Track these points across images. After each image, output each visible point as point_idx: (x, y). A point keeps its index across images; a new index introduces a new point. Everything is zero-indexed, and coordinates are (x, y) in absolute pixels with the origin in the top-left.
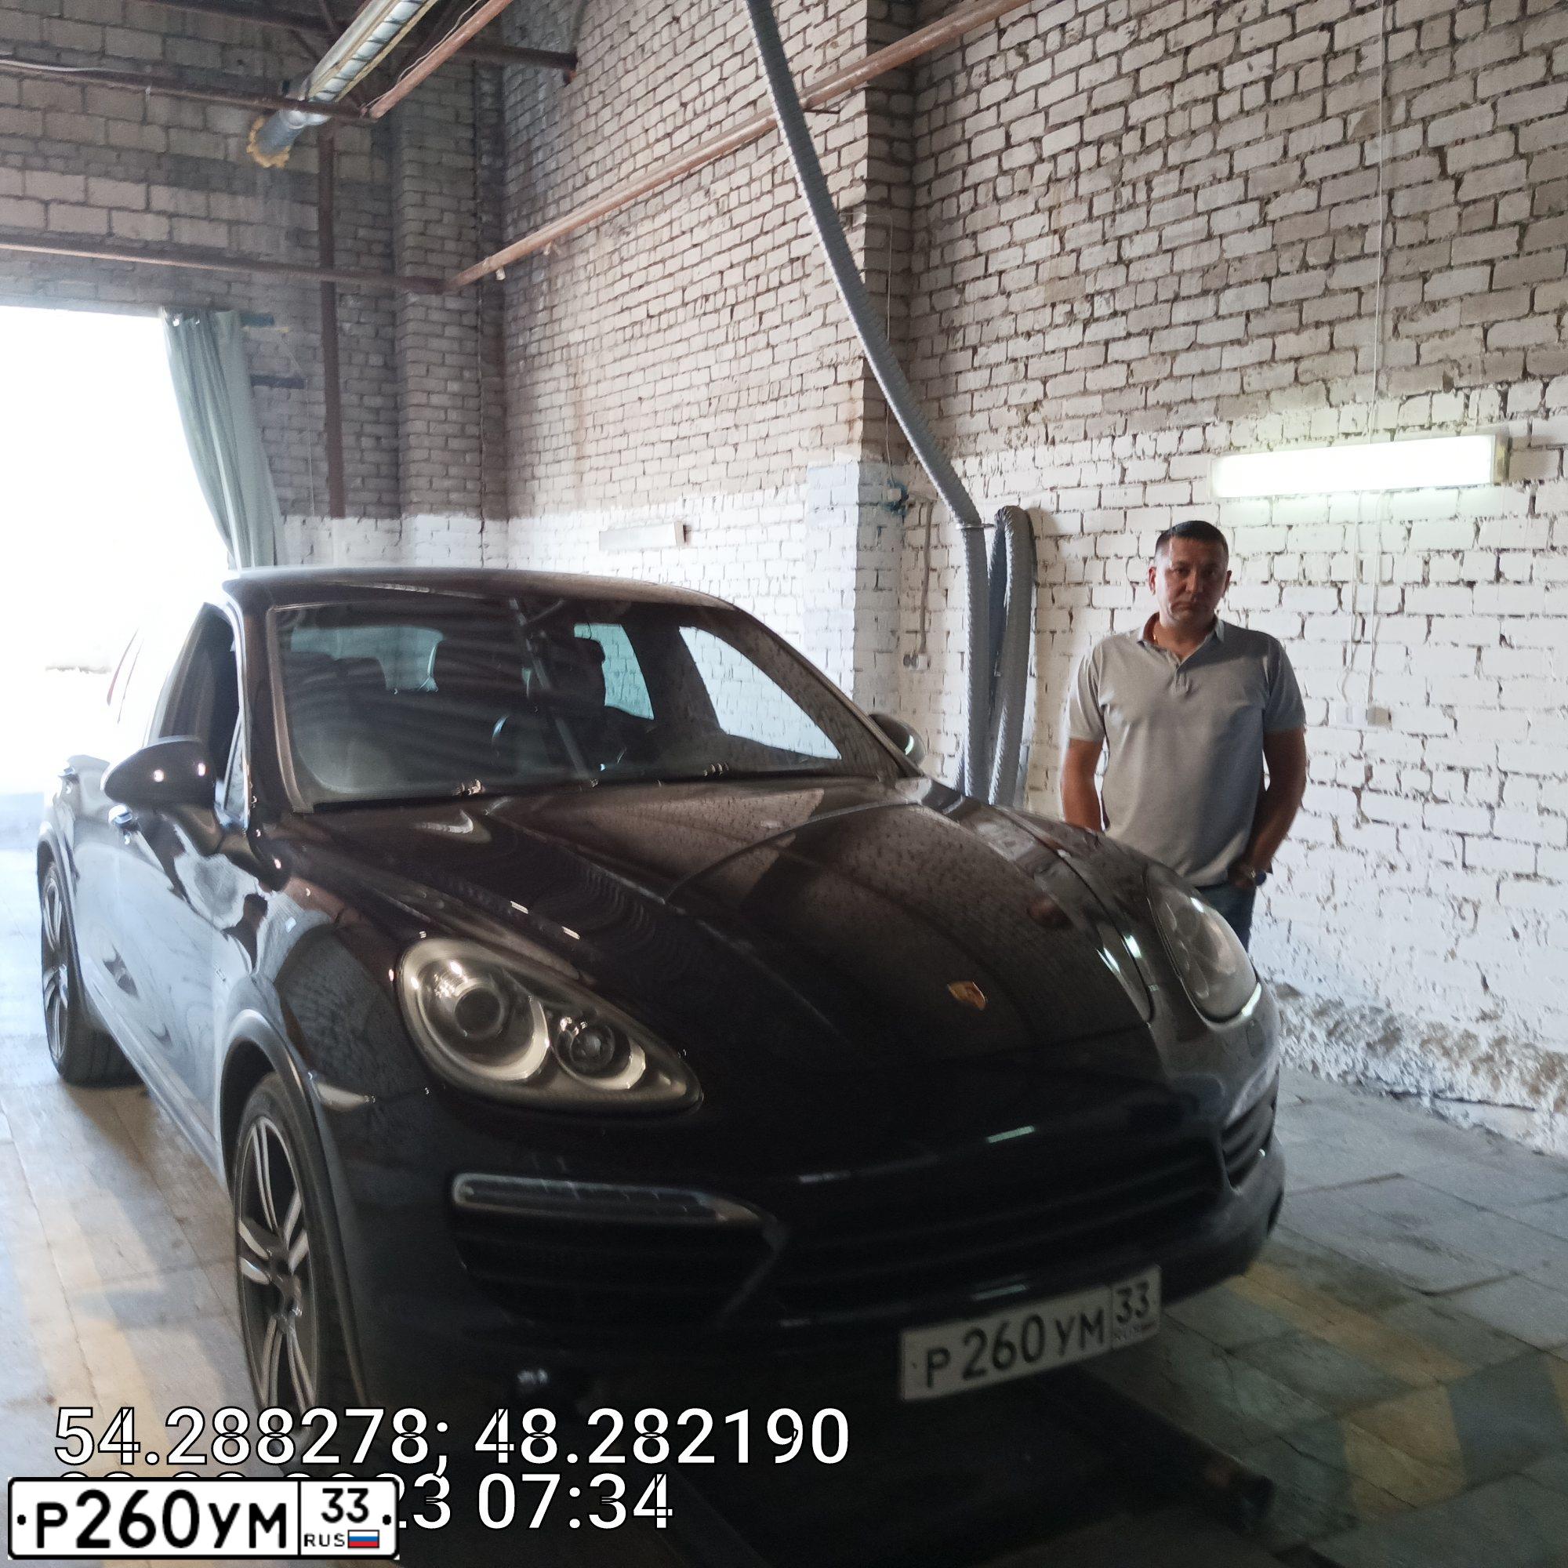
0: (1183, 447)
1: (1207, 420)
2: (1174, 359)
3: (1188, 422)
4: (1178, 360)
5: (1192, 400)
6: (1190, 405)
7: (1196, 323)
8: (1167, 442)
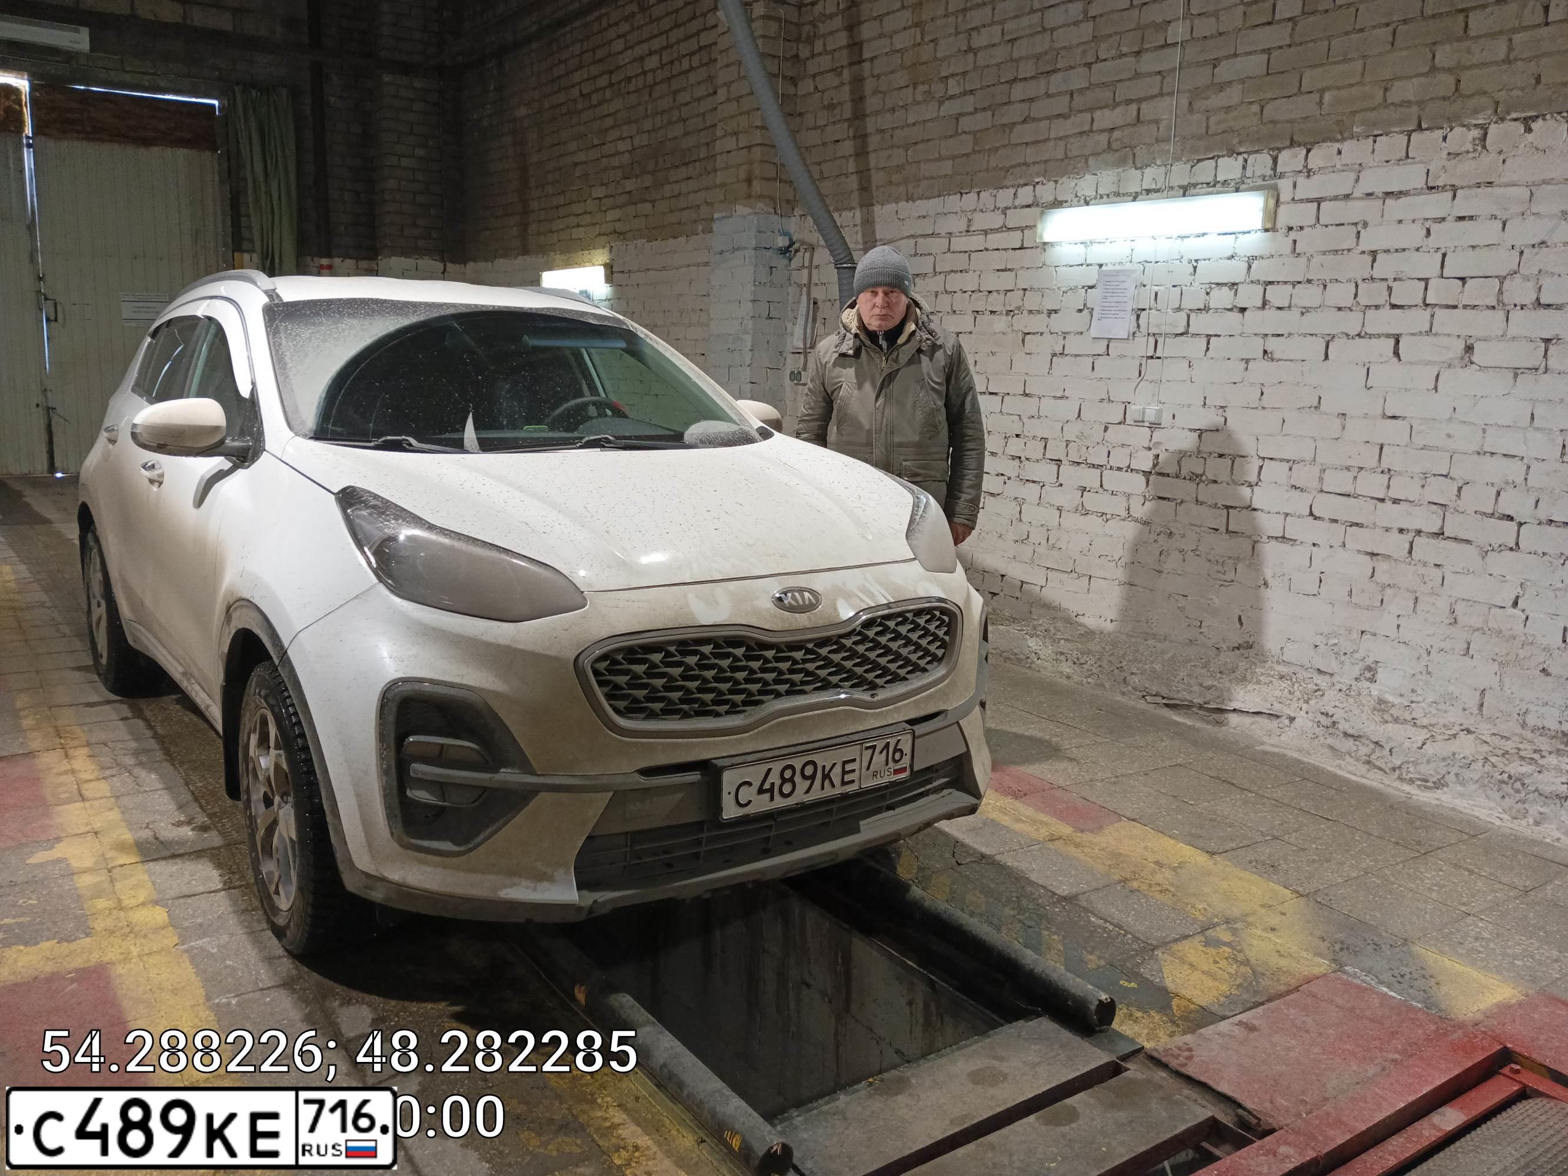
0: (1017, 202)
1: (1037, 180)
2: (1011, 131)
3: (1022, 182)
4: (1015, 130)
5: (1025, 164)
6: (1024, 168)
7: (1031, 100)
8: (1005, 197)
